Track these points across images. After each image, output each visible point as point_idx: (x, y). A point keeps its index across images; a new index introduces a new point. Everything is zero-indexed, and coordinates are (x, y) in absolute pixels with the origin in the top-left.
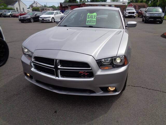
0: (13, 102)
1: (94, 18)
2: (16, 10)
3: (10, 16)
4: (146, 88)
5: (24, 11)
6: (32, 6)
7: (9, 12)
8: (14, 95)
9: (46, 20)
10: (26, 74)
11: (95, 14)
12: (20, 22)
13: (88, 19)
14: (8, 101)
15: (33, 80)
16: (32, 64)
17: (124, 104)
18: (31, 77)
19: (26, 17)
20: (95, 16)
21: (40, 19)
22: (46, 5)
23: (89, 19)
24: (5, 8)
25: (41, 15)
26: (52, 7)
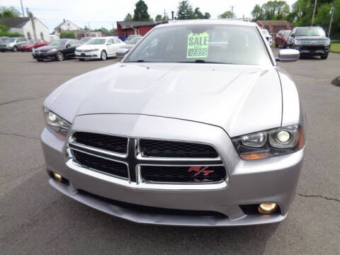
0: (21, 246)
1: (203, 43)
2: (26, 37)
3: (15, 50)
4: (336, 200)
5: (42, 39)
6: (60, 29)
7: (12, 41)
8: (23, 226)
9: (90, 56)
10: (52, 175)
11: (205, 35)
12: (36, 60)
13: (189, 47)
14: (8, 242)
15: (71, 188)
16: (69, 150)
17: (293, 244)
18: (64, 182)
19: (48, 50)
20: (205, 40)
21: (77, 53)
22: (88, 27)
23: (192, 47)
24: (4, 33)
25: (79, 46)
26: (100, 30)
